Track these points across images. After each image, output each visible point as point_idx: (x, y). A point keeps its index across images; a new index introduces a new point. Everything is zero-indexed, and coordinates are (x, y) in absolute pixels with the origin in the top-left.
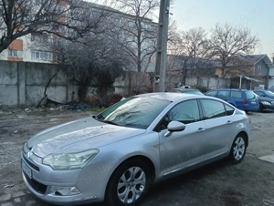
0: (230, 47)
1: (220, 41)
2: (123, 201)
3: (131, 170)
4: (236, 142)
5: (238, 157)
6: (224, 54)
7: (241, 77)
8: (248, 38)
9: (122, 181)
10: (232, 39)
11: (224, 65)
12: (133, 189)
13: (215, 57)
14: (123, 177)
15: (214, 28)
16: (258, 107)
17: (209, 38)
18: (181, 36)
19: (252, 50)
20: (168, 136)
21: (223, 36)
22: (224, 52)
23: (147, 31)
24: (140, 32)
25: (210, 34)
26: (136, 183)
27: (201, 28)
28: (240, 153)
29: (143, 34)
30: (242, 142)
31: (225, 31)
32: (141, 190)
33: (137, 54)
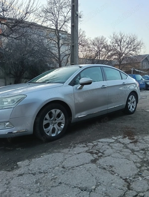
0: (124, 49)
1: (117, 45)
2: (48, 134)
3: (53, 111)
4: (130, 99)
5: (132, 110)
6: (120, 54)
7: (132, 69)
8: (136, 42)
9: (46, 119)
10: (125, 43)
11: (120, 62)
12: (56, 126)
13: (114, 57)
14: (47, 116)
15: (112, 36)
16: (144, 86)
17: (109, 43)
18: (89, 42)
19: (139, 51)
20: (80, 89)
21: (118, 41)
22: (120, 53)
23: (64, 39)
24: (59, 40)
25: (110, 40)
26: (57, 121)
27: (103, 37)
28: (133, 107)
29: (61, 42)
30: (134, 99)
31: (120, 37)
32: (62, 127)
33: (58, 57)
